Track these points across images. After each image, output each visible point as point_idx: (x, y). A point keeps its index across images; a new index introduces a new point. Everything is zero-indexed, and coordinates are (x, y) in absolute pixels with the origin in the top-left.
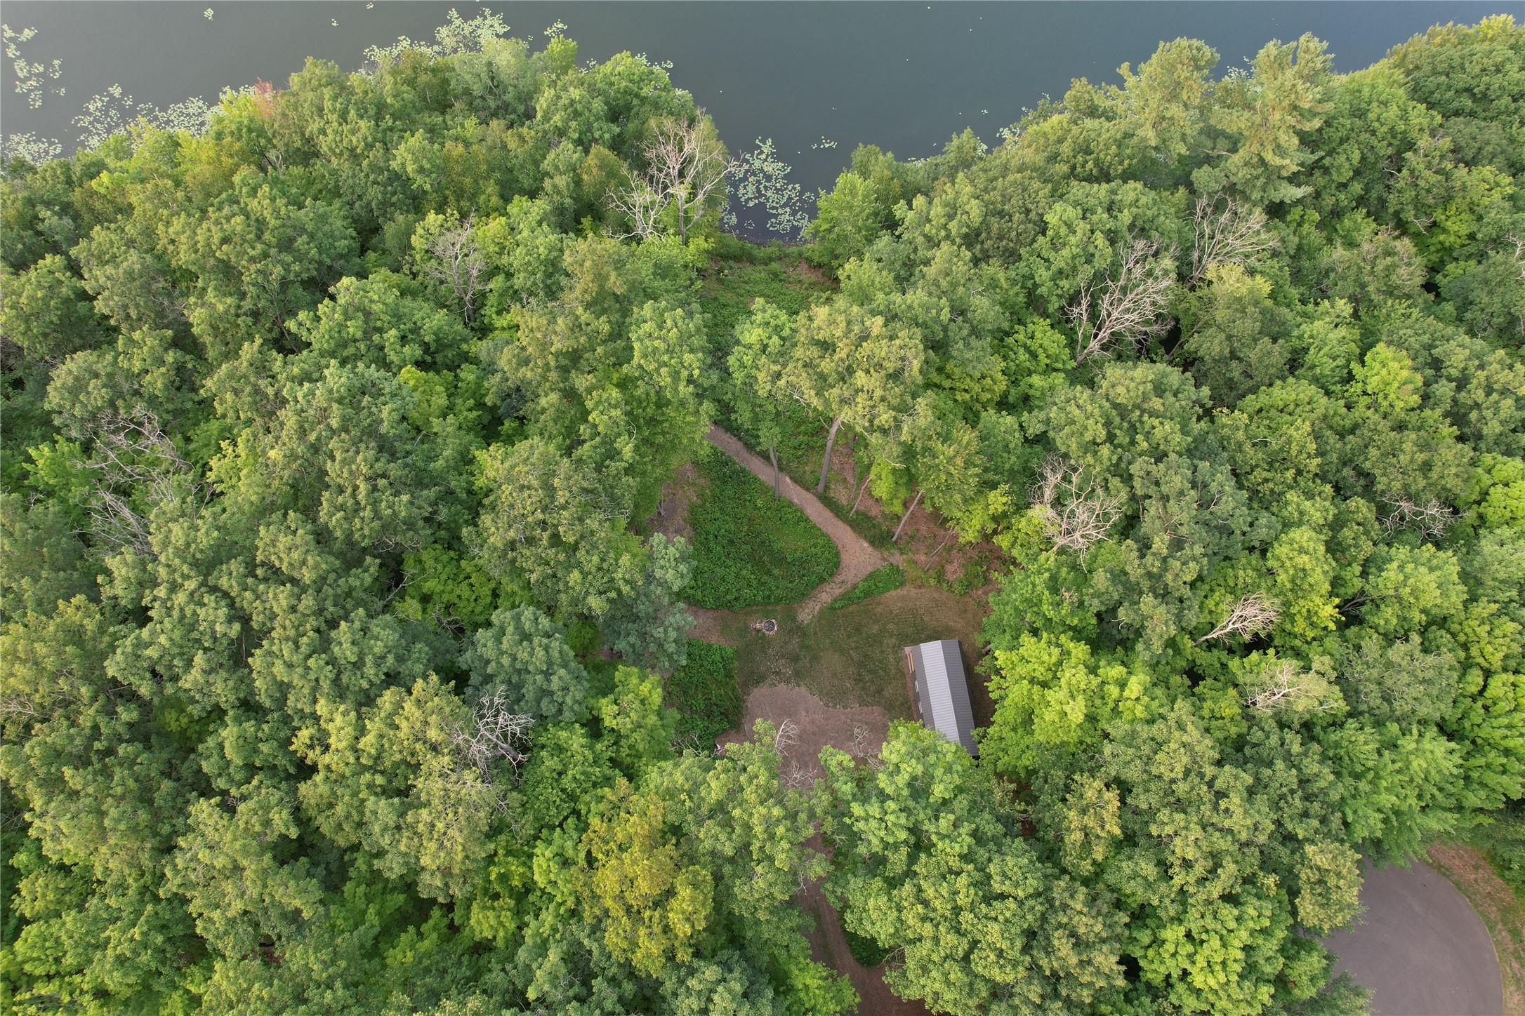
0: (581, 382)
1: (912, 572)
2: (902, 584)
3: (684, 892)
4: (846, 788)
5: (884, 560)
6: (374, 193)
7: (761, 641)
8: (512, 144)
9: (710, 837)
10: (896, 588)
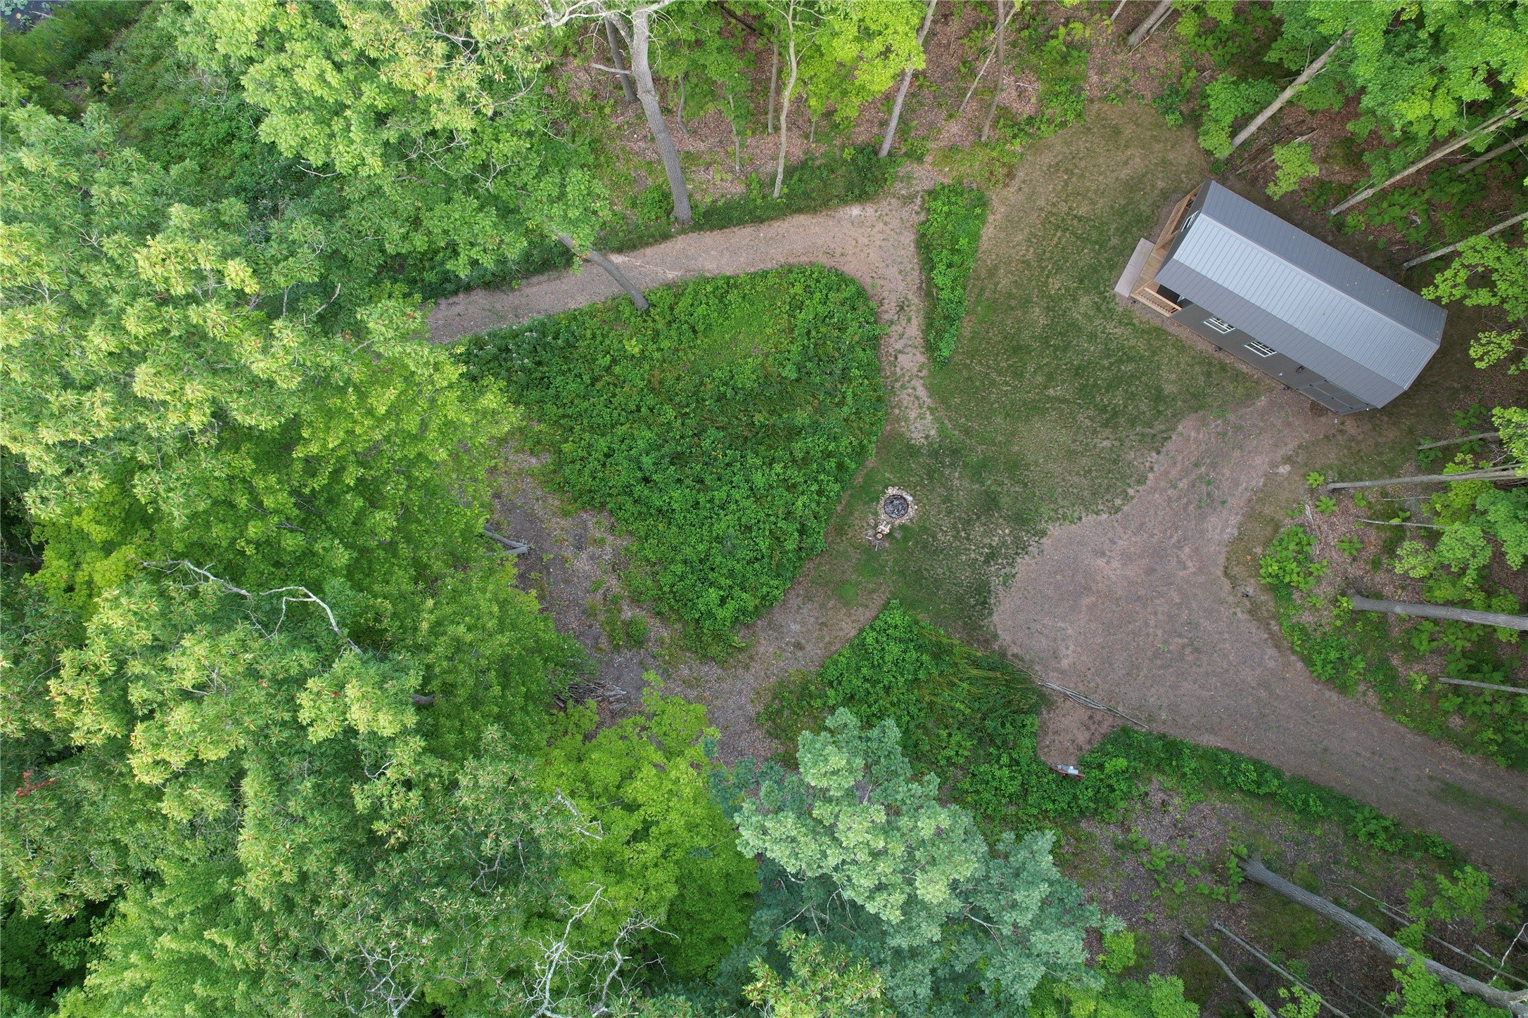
1: (972, 167)
2: (982, 202)
5: (908, 200)
7: (914, 543)
10: (982, 218)
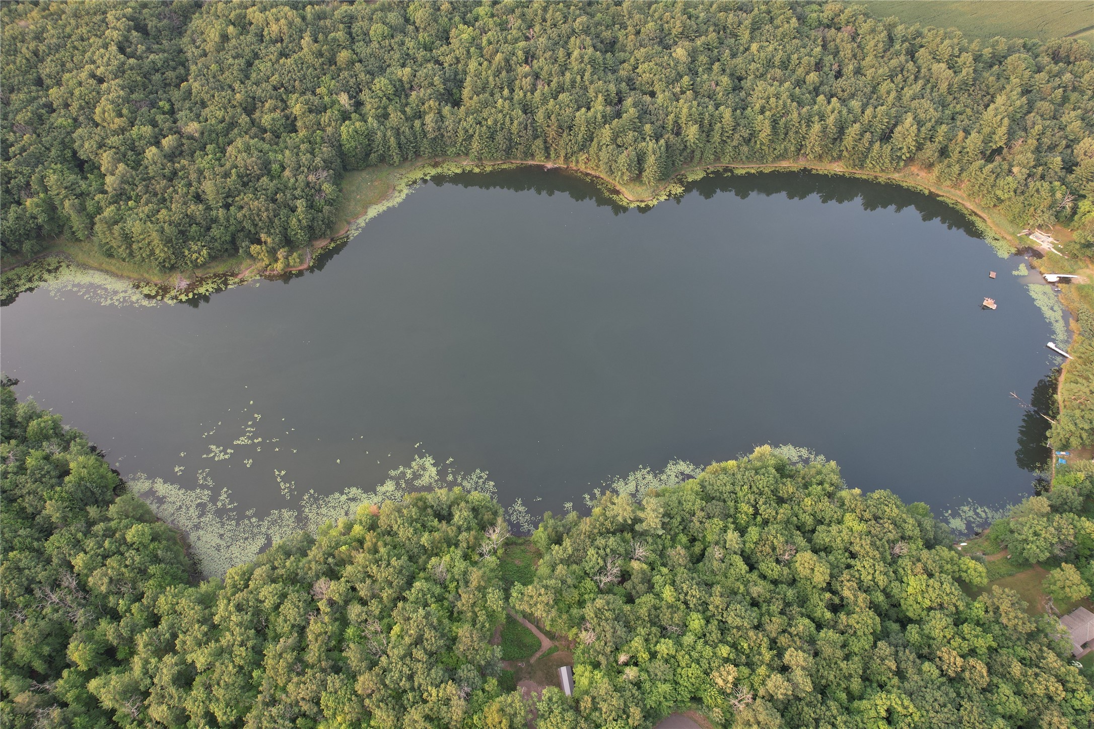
0: (477, 609)
1: (559, 648)
2: (558, 651)
3: (504, 721)
4: (535, 700)
5: (553, 644)
6: (416, 550)
7: (521, 669)
8: (450, 532)
9: (509, 710)
10: (556, 652)
